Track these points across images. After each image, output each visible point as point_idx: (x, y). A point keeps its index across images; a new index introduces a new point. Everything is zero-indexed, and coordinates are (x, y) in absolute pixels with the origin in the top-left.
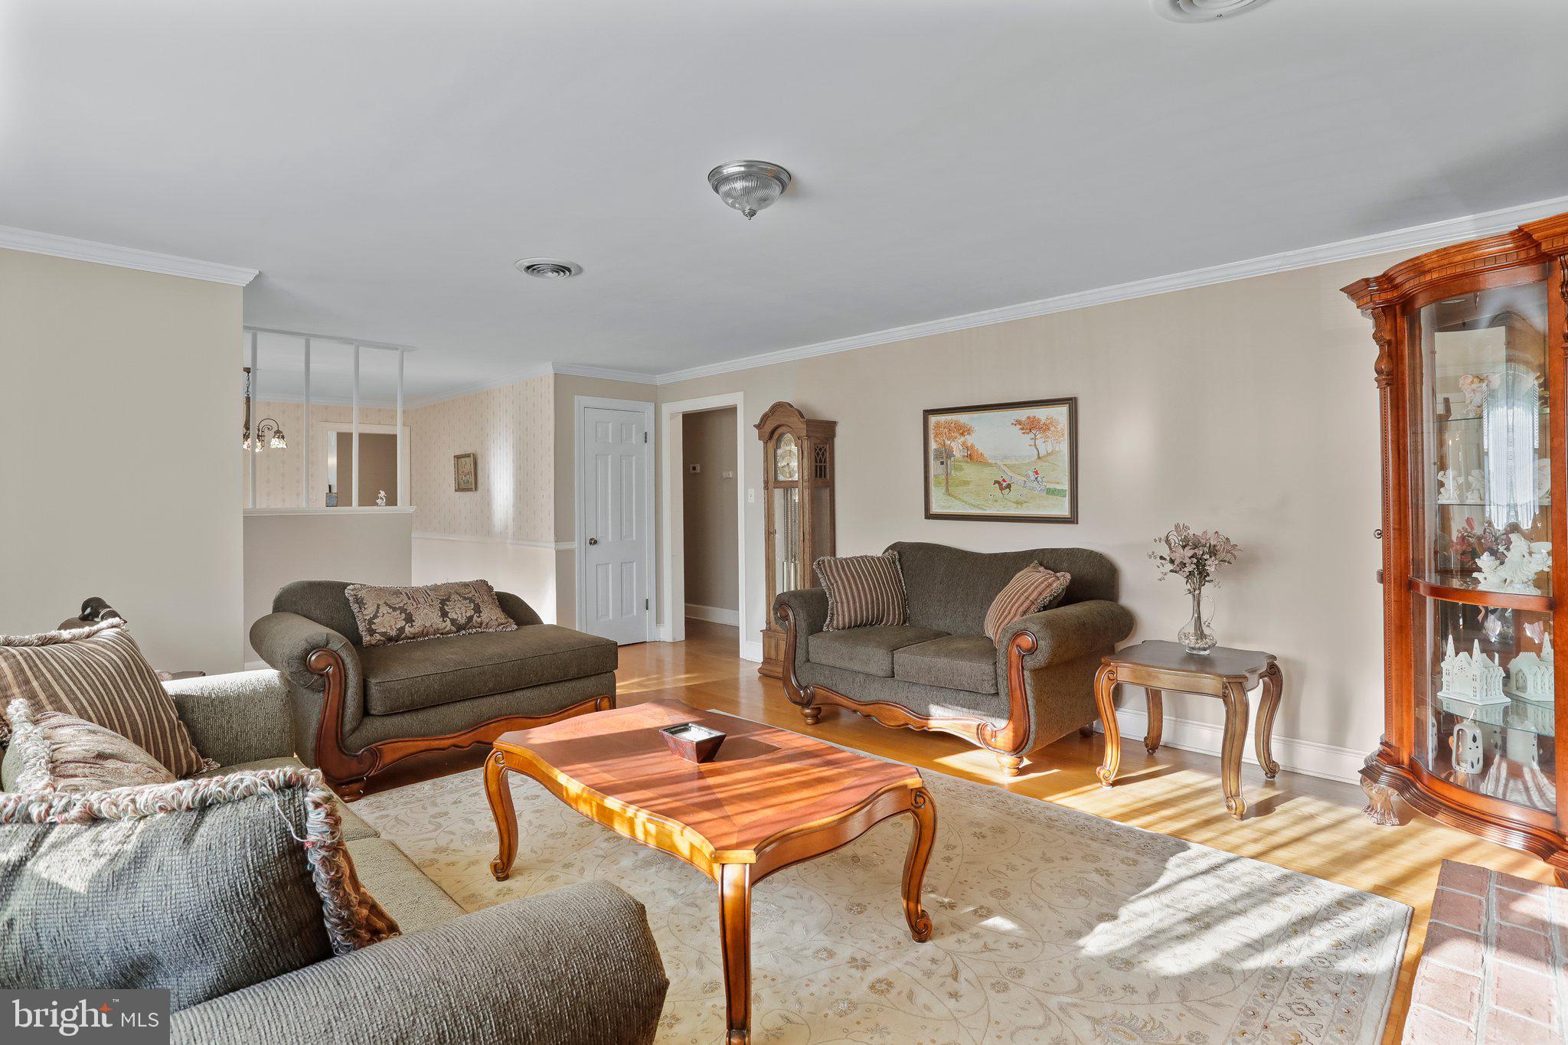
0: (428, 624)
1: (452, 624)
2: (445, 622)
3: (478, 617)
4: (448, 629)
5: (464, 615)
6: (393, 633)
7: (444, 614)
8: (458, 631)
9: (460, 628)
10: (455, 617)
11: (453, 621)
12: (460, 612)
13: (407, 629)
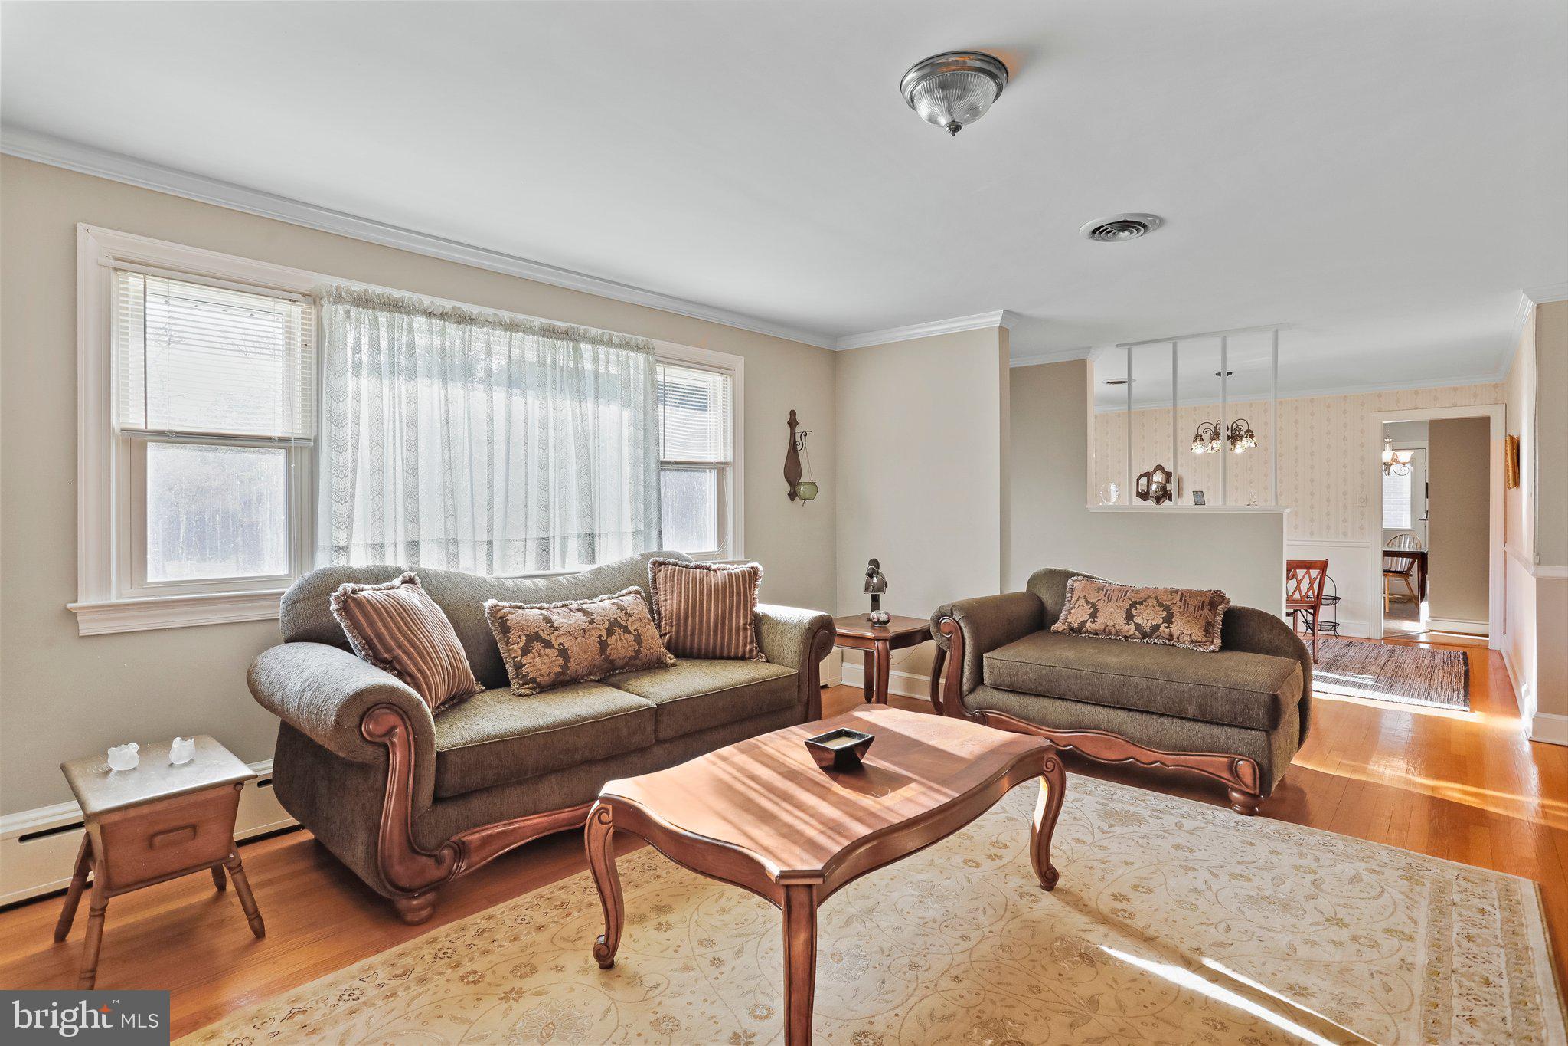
0: (1110, 624)
1: (1136, 629)
2: (1129, 625)
3: (1167, 628)
4: (1131, 633)
5: (1150, 621)
6: (1075, 625)
7: (1129, 616)
8: (1144, 638)
9: (1144, 635)
10: (1140, 622)
11: (1138, 627)
12: (1147, 618)
13: (1089, 624)
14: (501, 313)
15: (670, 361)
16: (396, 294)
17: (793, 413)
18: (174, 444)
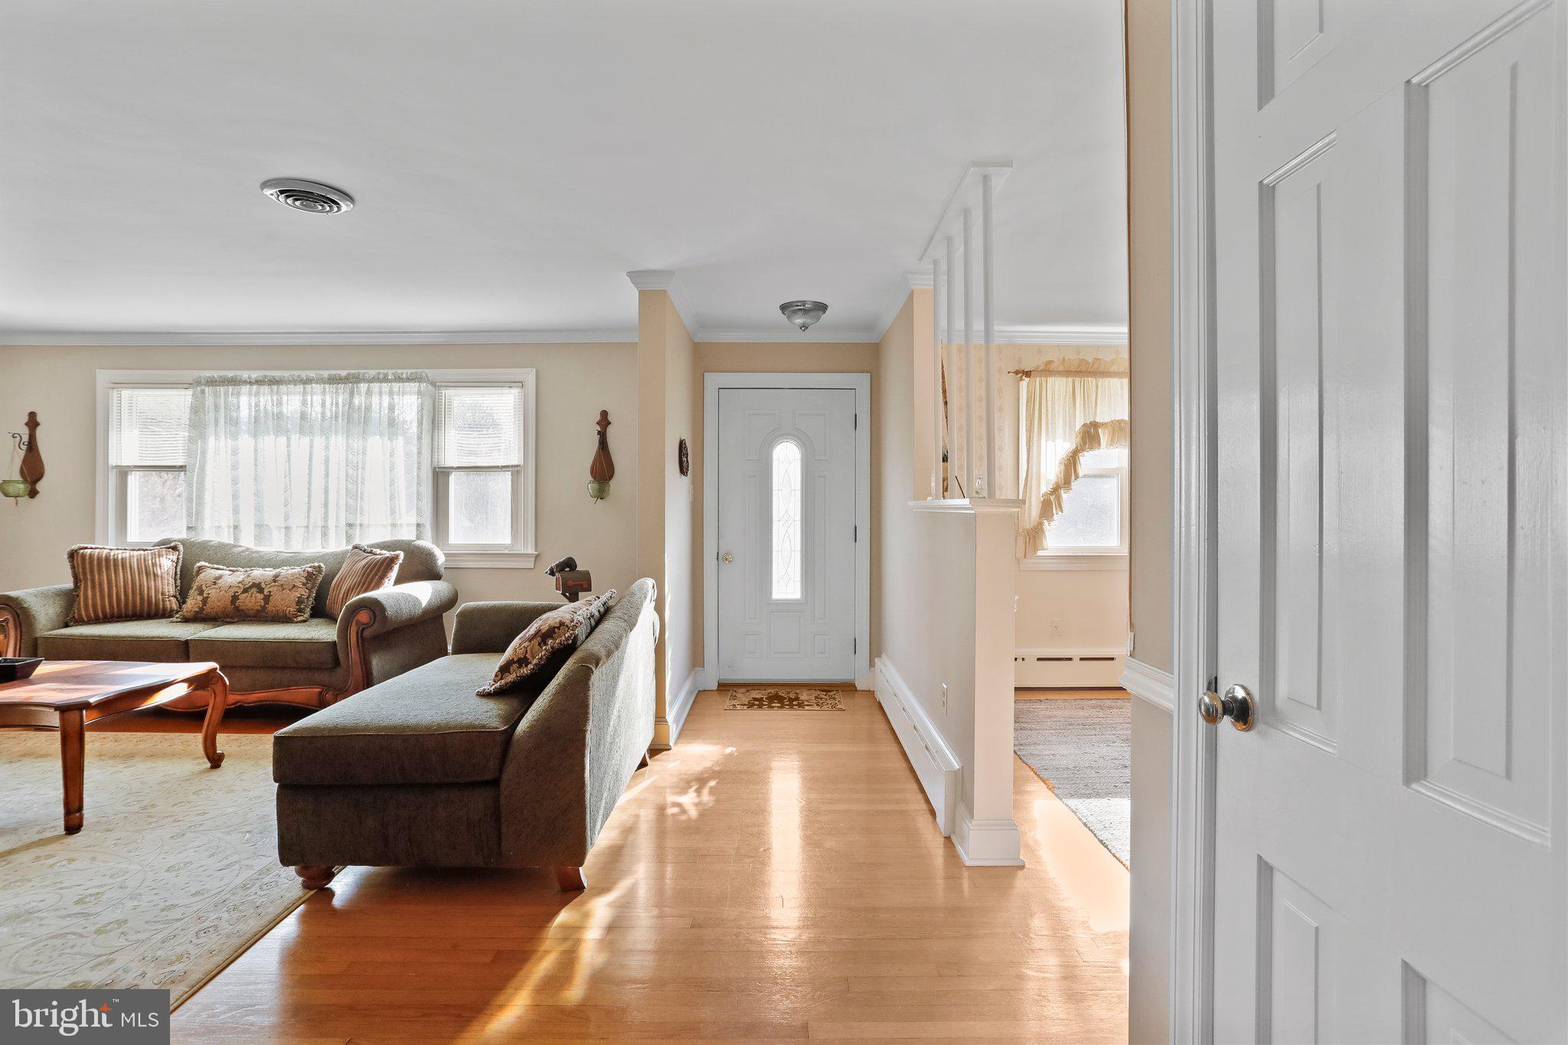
14: (297, 373)
15: (452, 384)
16: (230, 374)
17: (604, 414)
18: (138, 473)
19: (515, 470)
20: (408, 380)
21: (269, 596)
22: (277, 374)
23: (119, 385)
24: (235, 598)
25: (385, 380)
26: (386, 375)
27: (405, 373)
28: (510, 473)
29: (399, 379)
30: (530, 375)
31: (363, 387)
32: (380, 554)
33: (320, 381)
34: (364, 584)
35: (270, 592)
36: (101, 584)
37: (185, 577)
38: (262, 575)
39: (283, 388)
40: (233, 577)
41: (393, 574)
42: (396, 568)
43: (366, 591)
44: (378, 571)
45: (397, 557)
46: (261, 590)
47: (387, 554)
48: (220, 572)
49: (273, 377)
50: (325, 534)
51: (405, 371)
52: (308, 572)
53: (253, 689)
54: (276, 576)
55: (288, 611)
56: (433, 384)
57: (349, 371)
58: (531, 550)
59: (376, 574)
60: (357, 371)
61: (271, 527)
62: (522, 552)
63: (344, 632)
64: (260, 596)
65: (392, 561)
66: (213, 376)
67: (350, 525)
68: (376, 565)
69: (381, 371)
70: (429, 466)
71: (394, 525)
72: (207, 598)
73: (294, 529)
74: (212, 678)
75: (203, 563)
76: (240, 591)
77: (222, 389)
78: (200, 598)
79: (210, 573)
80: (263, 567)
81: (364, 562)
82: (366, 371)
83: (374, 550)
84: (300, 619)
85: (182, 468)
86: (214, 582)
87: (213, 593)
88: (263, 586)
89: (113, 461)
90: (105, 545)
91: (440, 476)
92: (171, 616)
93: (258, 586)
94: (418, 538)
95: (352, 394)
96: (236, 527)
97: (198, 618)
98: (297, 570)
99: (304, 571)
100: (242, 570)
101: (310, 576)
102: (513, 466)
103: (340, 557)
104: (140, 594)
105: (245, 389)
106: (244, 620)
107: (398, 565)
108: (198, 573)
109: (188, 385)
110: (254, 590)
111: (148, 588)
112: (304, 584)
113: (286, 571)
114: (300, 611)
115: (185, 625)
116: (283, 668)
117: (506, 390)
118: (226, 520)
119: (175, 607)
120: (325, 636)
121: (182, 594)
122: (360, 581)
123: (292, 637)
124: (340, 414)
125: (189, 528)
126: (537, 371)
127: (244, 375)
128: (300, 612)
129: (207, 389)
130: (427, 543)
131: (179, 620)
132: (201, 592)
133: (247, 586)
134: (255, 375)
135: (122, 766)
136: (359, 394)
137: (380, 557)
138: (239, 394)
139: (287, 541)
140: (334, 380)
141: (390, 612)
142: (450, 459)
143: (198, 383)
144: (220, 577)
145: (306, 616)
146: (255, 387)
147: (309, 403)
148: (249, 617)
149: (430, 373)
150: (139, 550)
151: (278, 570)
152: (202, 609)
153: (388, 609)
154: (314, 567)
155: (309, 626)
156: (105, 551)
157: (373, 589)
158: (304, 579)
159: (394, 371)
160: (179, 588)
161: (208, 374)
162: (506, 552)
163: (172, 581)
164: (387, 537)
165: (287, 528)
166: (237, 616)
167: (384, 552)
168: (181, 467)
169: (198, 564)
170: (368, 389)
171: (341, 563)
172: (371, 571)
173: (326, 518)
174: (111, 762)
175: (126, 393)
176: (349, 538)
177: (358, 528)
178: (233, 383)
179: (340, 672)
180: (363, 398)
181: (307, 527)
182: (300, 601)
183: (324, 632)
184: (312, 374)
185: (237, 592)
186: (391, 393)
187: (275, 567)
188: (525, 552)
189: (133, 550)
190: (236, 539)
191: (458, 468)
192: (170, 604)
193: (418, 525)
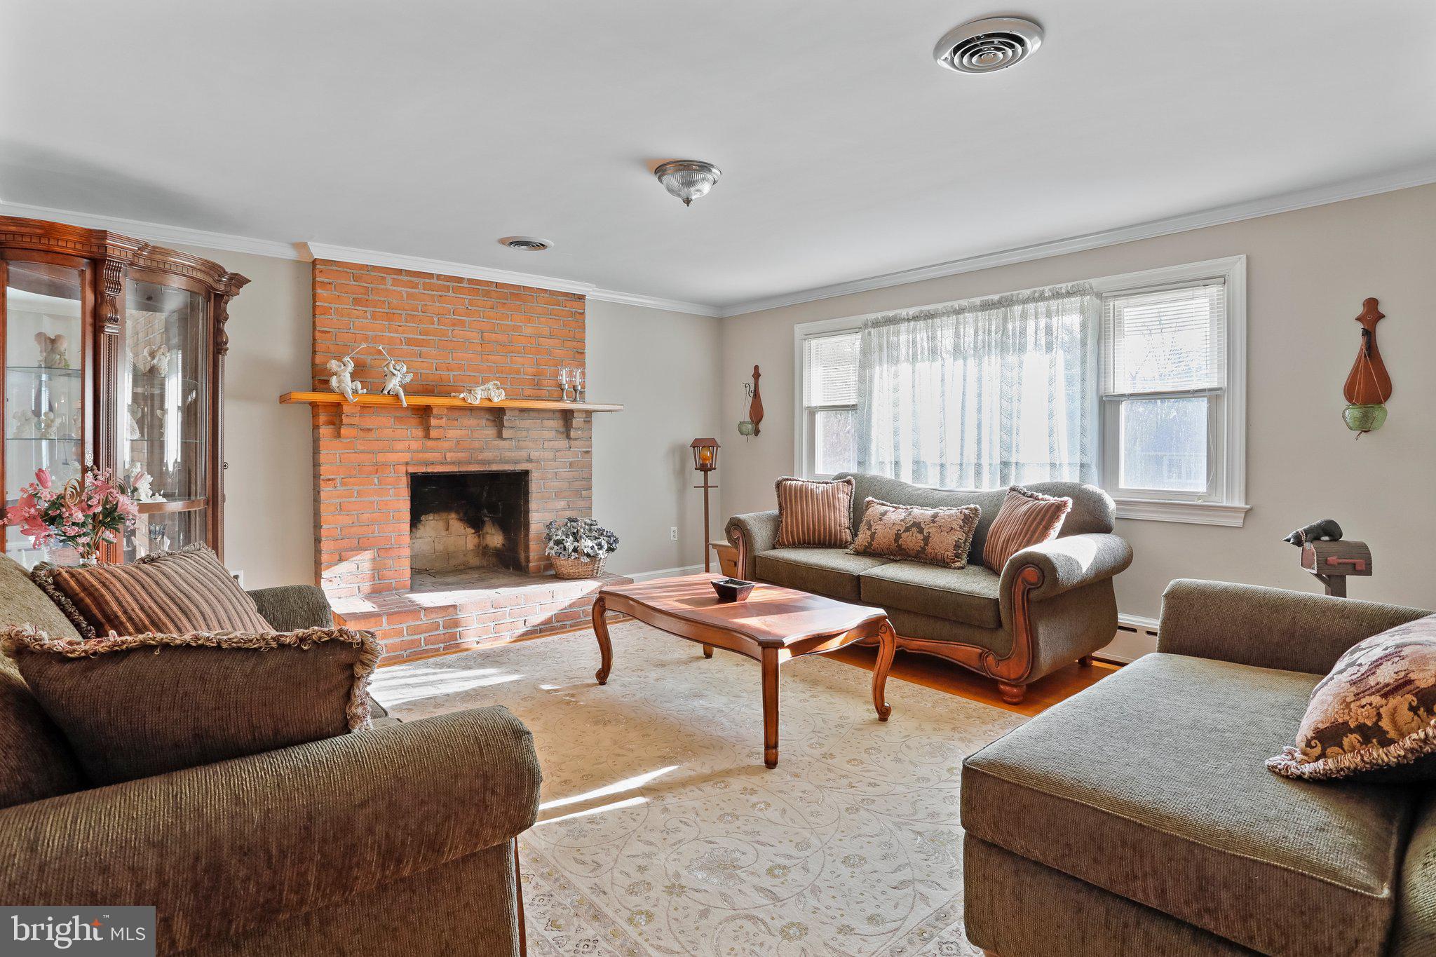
14: (949, 304)
16: (891, 314)
18: (822, 412)
19: (1213, 396)
20: (1069, 294)
21: (929, 537)
22: (931, 308)
23: (809, 336)
24: (898, 536)
25: (1042, 298)
26: (1042, 293)
27: (1064, 287)
28: (1206, 399)
29: (1057, 295)
30: (1237, 268)
31: (1017, 309)
32: (1042, 499)
33: (973, 309)
34: (1026, 534)
35: (929, 533)
36: (796, 513)
37: (858, 511)
38: (922, 514)
39: (937, 321)
40: (896, 515)
41: (1058, 525)
42: (1063, 517)
43: (1028, 544)
44: (1042, 519)
45: (1065, 503)
46: (921, 531)
47: (1052, 500)
48: (885, 508)
49: (929, 311)
50: (978, 473)
51: (1064, 285)
52: (965, 514)
53: (916, 636)
54: (935, 516)
55: (946, 556)
56: (1099, 296)
57: (1001, 295)
58: (1239, 502)
59: (1040, 523)
60: (1009, 293)
61: (928, 463)
62: (1225, 504)
63: (1008, 588)
64: (920, 537)
65: (1059, 508)
66: (878, 318)
67: (1005, 464)
68: (1040, 511)
69: (1037, 289)
70: (1095, 393)
71: (1053, 465)
72: (875, 533)
73: (948, 466)
74: (881, 626)
75: (870, 498)
76: (902, 530)
77: (885, 329)
78: (869, 533)
79: (877, 509)
80: (922, 505)
81: (1025, 508)
82: (1021, 291)
83: (1036, 494)
84: (958, 564)
85: (853, 407)
86: (880, 518)
87: (878, 528)
88: (923, 526)
89: (805, 404)
90: (800, 479)
91: (1108, 405)
92: (846, 547)
93: (917, 526)
94: (1082, 478)
95: (1005, 320)
96: (897, 463)
97: (867, 552)
98: (954, 511)
99: (961, 513)
100: (904, 507)
101: (967, 519)
102: (1210, 390)
103: (996, 500)
104: (824, 524)
105: (903, 327)
106: (905, 560)
107: (1065, 514)
108: (867, 508)
109: (857, 330)
110: (914, 529)
111: (829, 519)
112: (961, 527)
113: (944, 512)
114: (957, 556)
115: (858, 558)
116: (943, 619)
117: (1201, 291)
118: (888, 458)
119: (849, 539)
120: (986, 591)
121: (855, 528)
122: (1022, 531)
123: (953, 587)
124: (993, 343)
125: (859, 463)
126: (1248, 258)
127: (903, 313)
128: (958, 558)
129: (872, 330)
130: (1093, 486)
131: (852, 552)
132: (869, 528)
133: (908, 525)
134: (912, 311)
135: (809, 694)
136: (1013, 319)
137: (1044, 503)
138: (898, 334)
139: (942, 480)
140: (986, 306)
141: (1061, 574)
142: (1121, 385)
143: (866, 326)
144: (885, 513)
145: (963, 562)
146: (912, 323)
147: (962, 334)
148: (910, 556)
149: (1095, 282)
150: (823, 483)
151: (937, 510)
152: (870, 544)
153: (1059, 569)
154: (971, 509)
155: (968, 575)
156: (800, 483)
157: (1036, 542)
158: (961, 521)
159: (1051, 287)
160: (852, 520)
161: (872, 316)
162: (1200, 502)
163: (847, 514)
164: (1045, 478)
165: (942, 466)
166: (900, 554)
167: (1047, 497)
168: (853, 405)
169: (867, 499)
170: (1023, 310)
171: (997, 507)
172: (1035, 519)
173: (979, 456)
174: (801, 686)
175: (814, 342)
176: (1004, 479)
177: (1013, 467)
178: (894, 322)
179: (1001, 634)
180: (1017, 323)
181: (961, 465)
182: (957, 546)
183: (984, 586)
184: (964, 303)
185: (899, 530)
186: (1049, 315)
187: (934, 506)
188: (1230, 505)
189: (819, 483)
190: (897, 475)
191: (1132, 395)
192: (846, 536)
193: (1082, 465)
